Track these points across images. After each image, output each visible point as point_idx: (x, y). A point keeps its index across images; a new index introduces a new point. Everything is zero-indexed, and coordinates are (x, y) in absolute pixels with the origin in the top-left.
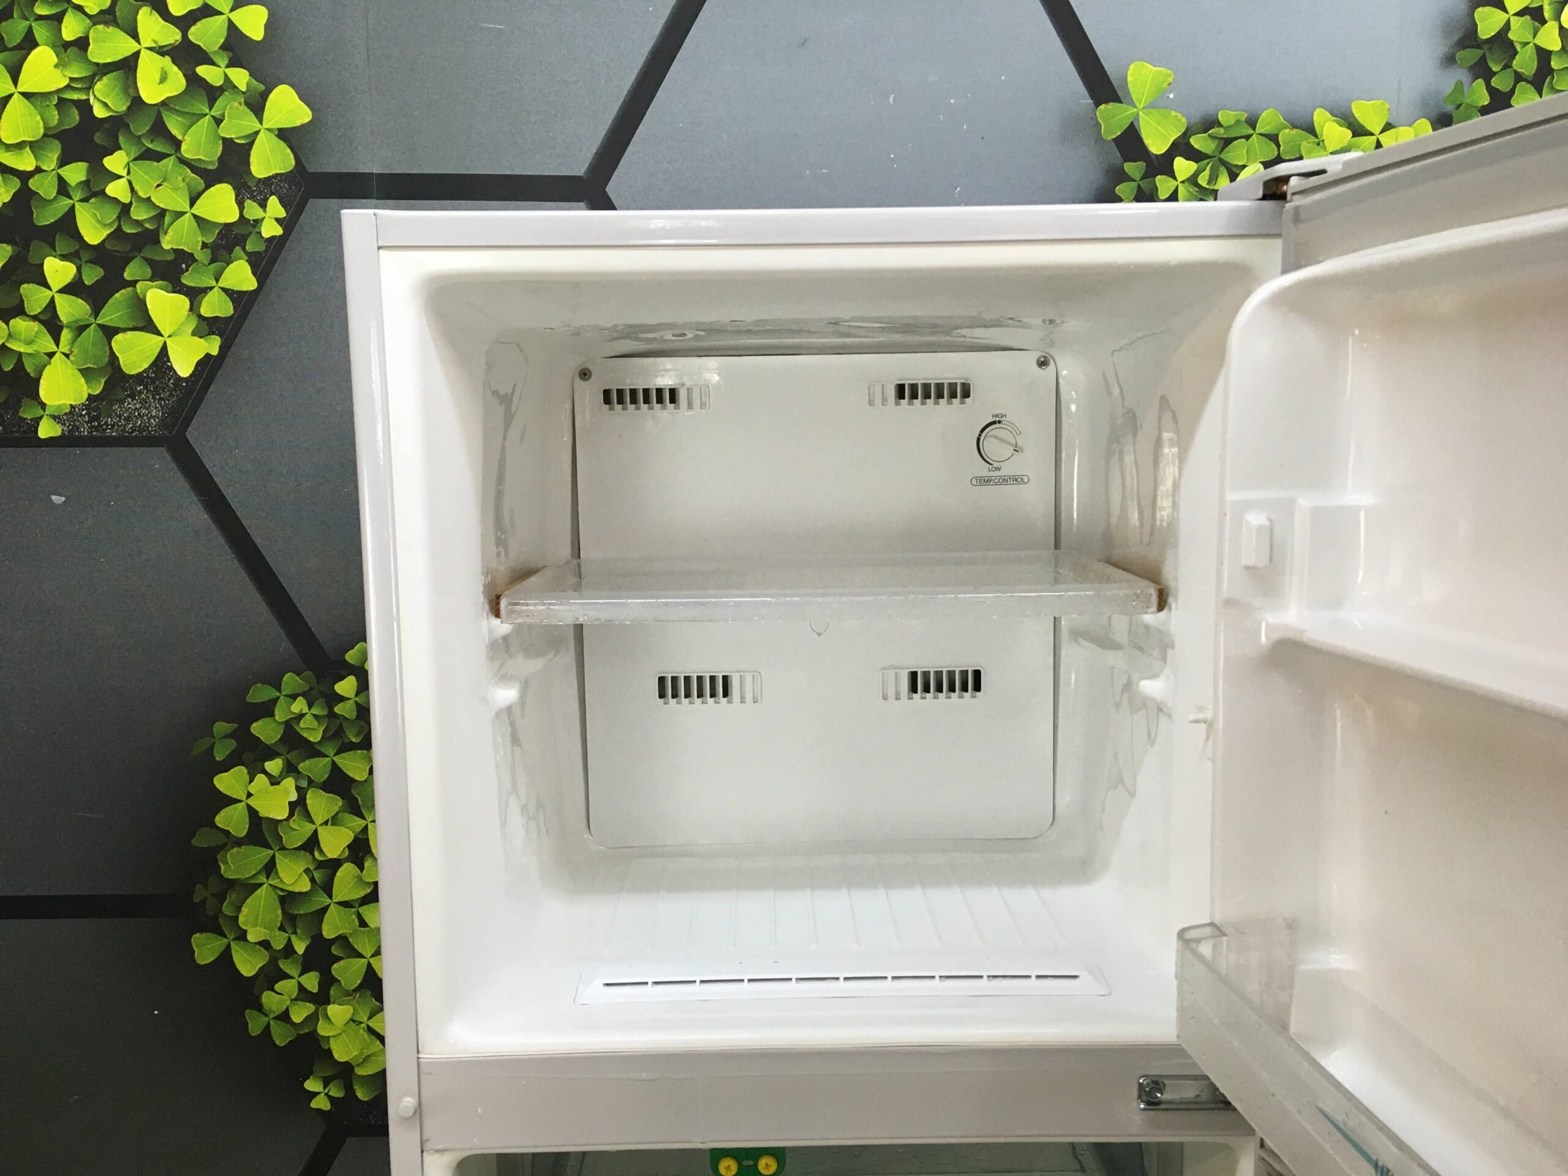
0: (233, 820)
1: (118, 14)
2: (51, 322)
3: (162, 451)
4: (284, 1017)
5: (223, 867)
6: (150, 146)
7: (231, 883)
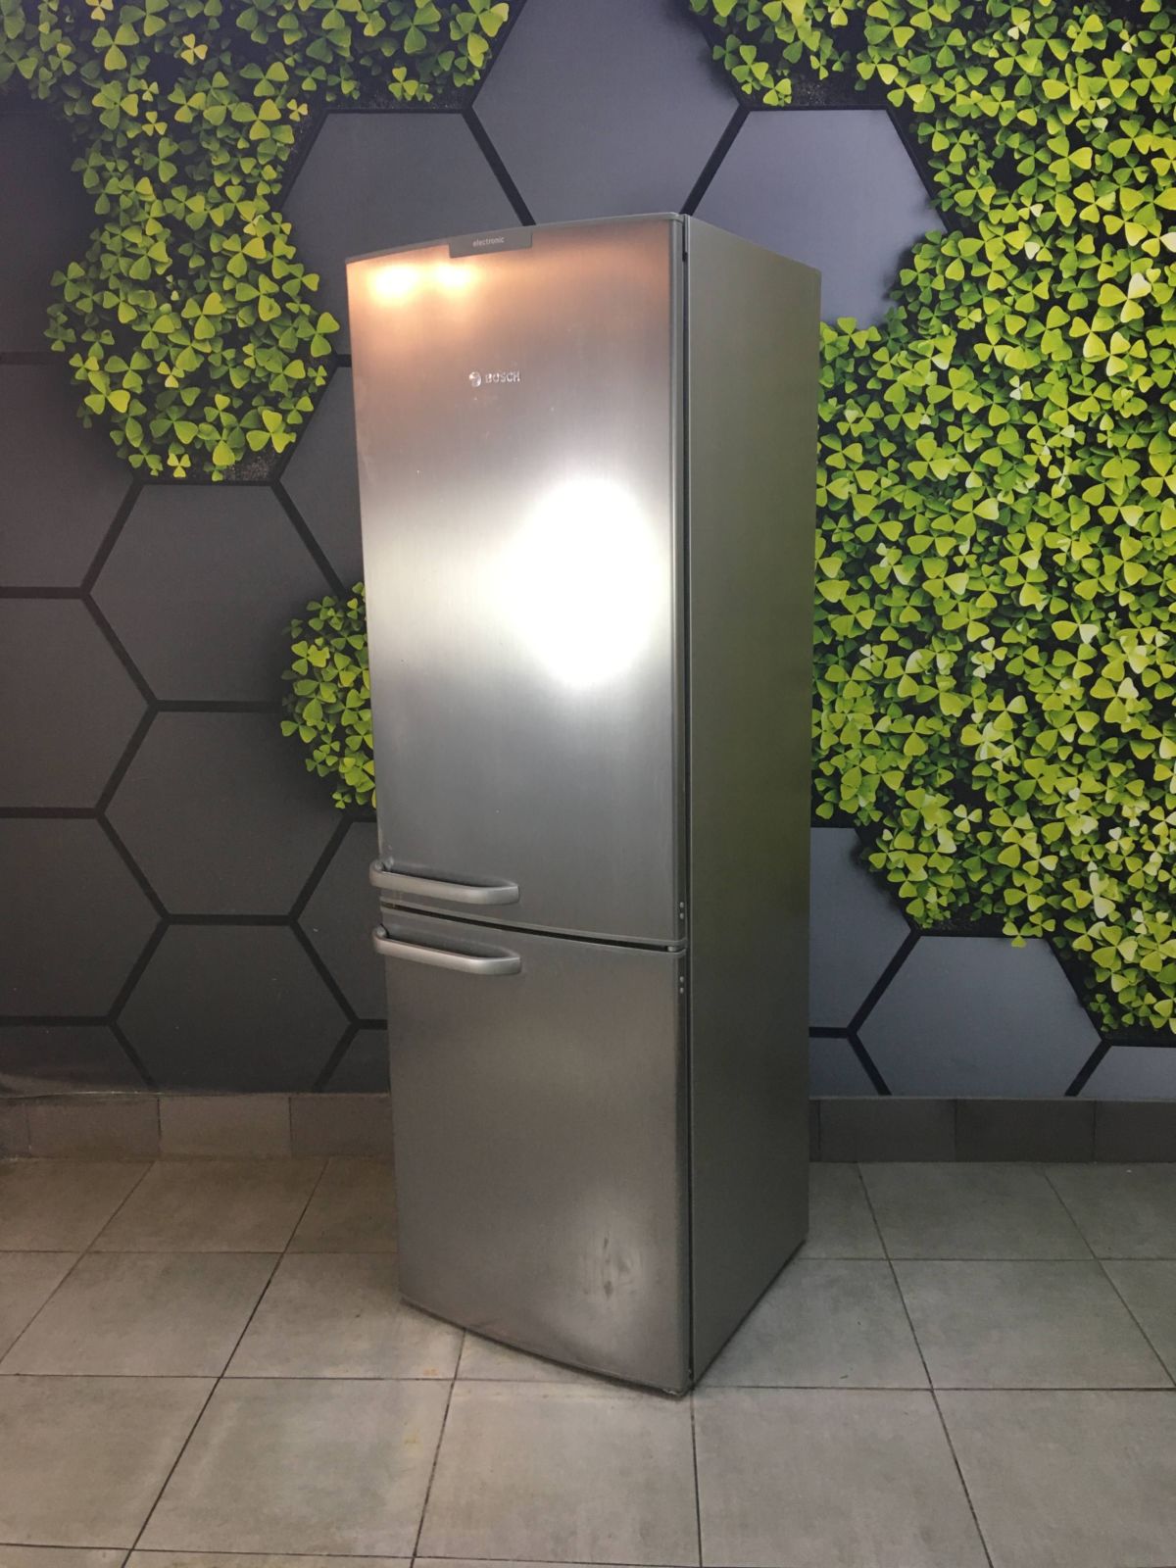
0: (299, 667)
1: (250, 277)
2: (218, 425)
3: (269, 488)
4: (324, 763)
5: (296, 690)
6: (265, 341)
7: (298, 698)
